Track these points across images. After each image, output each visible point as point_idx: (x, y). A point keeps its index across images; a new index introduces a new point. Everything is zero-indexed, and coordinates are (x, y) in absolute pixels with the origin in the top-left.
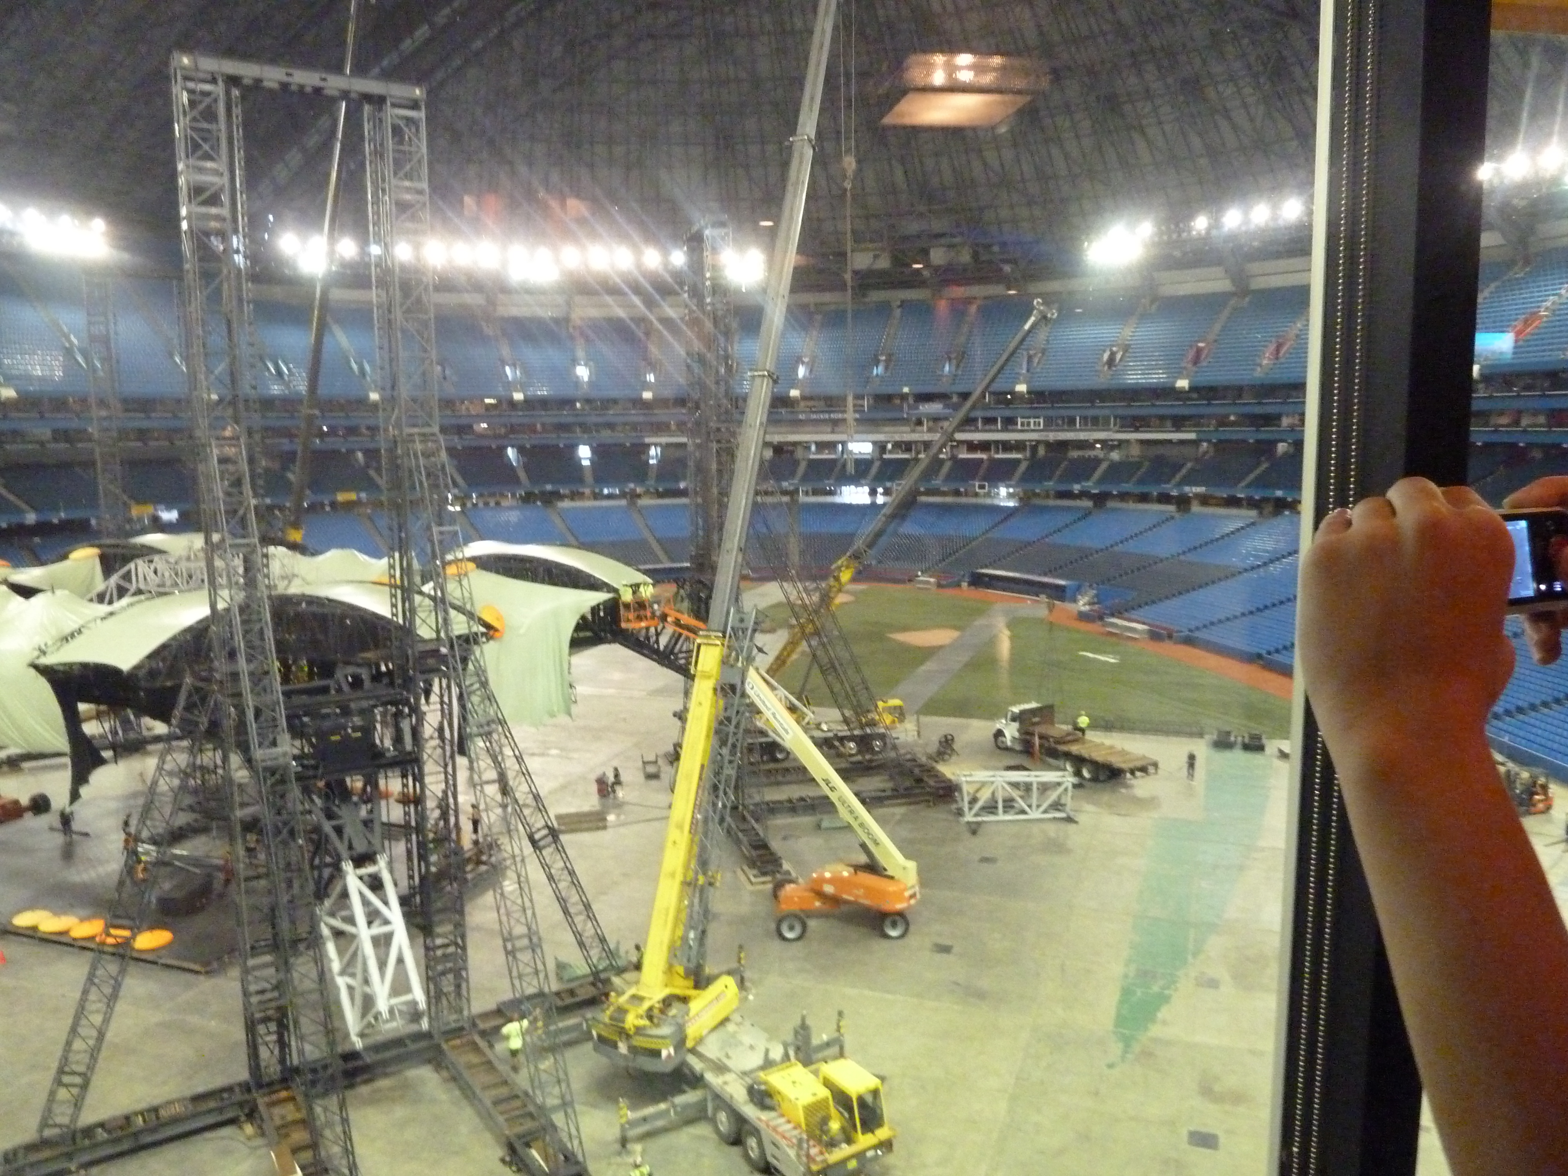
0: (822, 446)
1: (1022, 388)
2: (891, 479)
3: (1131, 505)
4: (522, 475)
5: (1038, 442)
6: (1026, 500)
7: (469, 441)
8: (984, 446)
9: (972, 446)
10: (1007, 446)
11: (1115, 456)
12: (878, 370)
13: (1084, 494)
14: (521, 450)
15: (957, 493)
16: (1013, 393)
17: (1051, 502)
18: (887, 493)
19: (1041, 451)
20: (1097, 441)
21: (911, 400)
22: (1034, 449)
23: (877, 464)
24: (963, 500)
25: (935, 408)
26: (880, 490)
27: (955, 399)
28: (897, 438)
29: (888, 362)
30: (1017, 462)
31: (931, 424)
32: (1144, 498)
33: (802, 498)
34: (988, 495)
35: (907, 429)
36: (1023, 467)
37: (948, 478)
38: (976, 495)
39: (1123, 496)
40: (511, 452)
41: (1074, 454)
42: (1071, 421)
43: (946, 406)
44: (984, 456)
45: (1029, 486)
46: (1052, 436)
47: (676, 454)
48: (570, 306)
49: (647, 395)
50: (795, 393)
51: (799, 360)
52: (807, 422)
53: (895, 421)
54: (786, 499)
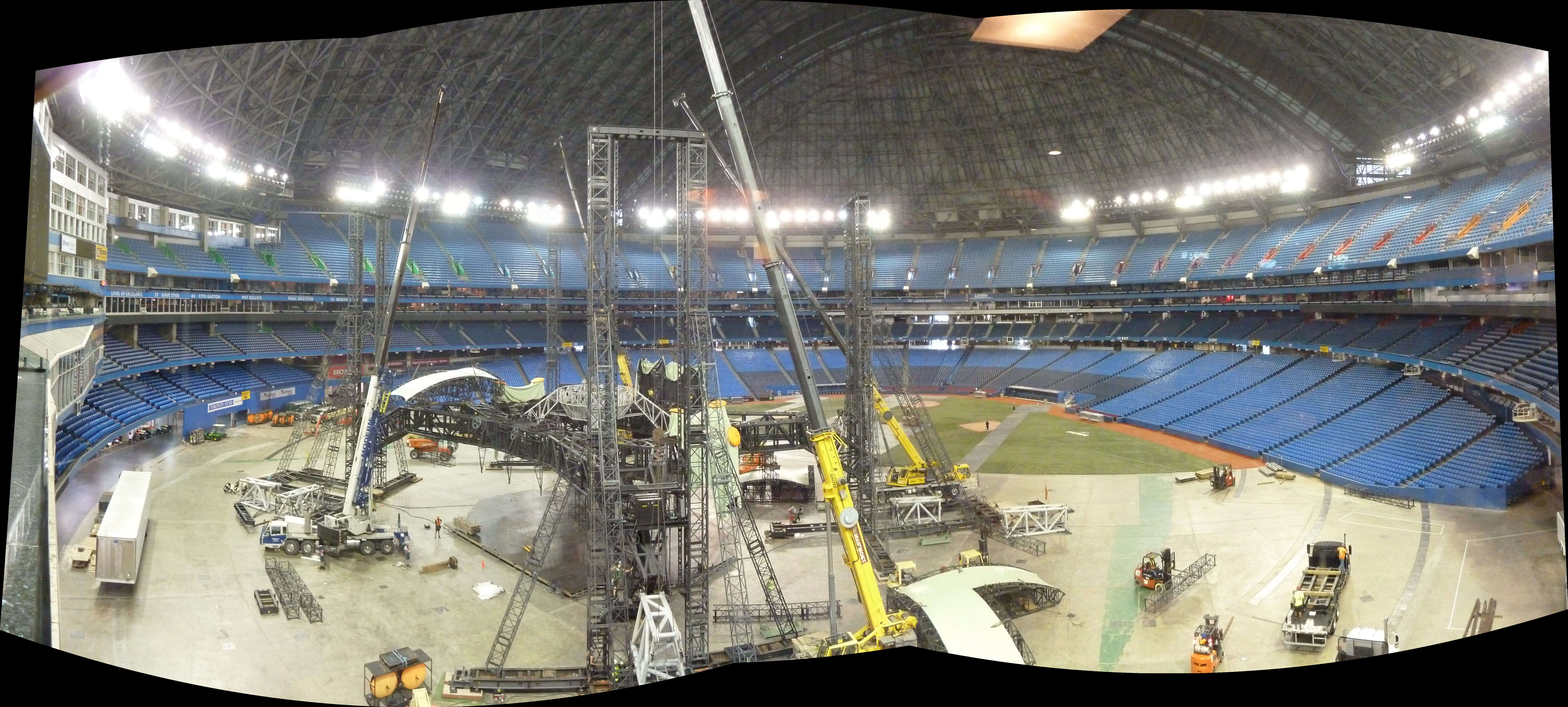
0: (921, 317)
1: (1030, 285)
2: (960, 336)
3: (1091, 348)
4: (756, 332)
5: (1040, 315)
6: (1034, 346)
7: (728, 313)
8: (1010, 317)
9: (1004, 317)
10: (1023, 317)
11: (1081, 321)
12: (952, 276)
13: (1065, 342)
14: (756, 319)
15: (996, 343)
16: (1025, 288)
17: (1047, 347)
18: (957, 343)
19: (1042, 319)
20: (1071, 314)
21: (970, 292)
22: (1038, 318)
23: (952, 328)
24: (1000, 347)
25: (983, 296)
26: (954, 342)
27: (994, 291)
28: (963, 313)
29: (957, 271)
30: (1029, 325)
31: (981, 305)
32: (1097, 344)
33: (910, 347)
34: (1014, 344)
35: (968, 308)
36: (1033, 327)
37: (991, 335)
38: (1007, 344)
39: (1086, 343)
40: (750, 320)
41: (1060, 321)
42: (1057, 303)
43: (989, 295)
44: (1011, 322)
45: (1036, 339)
46: (1047, 311)
47: (839, 321)
48: (784, 241)
49: (825, 289)
50: (906, 288)
51: (908, 270)
52: (912, 304)
53: (961, 303)
54: (900, 347)
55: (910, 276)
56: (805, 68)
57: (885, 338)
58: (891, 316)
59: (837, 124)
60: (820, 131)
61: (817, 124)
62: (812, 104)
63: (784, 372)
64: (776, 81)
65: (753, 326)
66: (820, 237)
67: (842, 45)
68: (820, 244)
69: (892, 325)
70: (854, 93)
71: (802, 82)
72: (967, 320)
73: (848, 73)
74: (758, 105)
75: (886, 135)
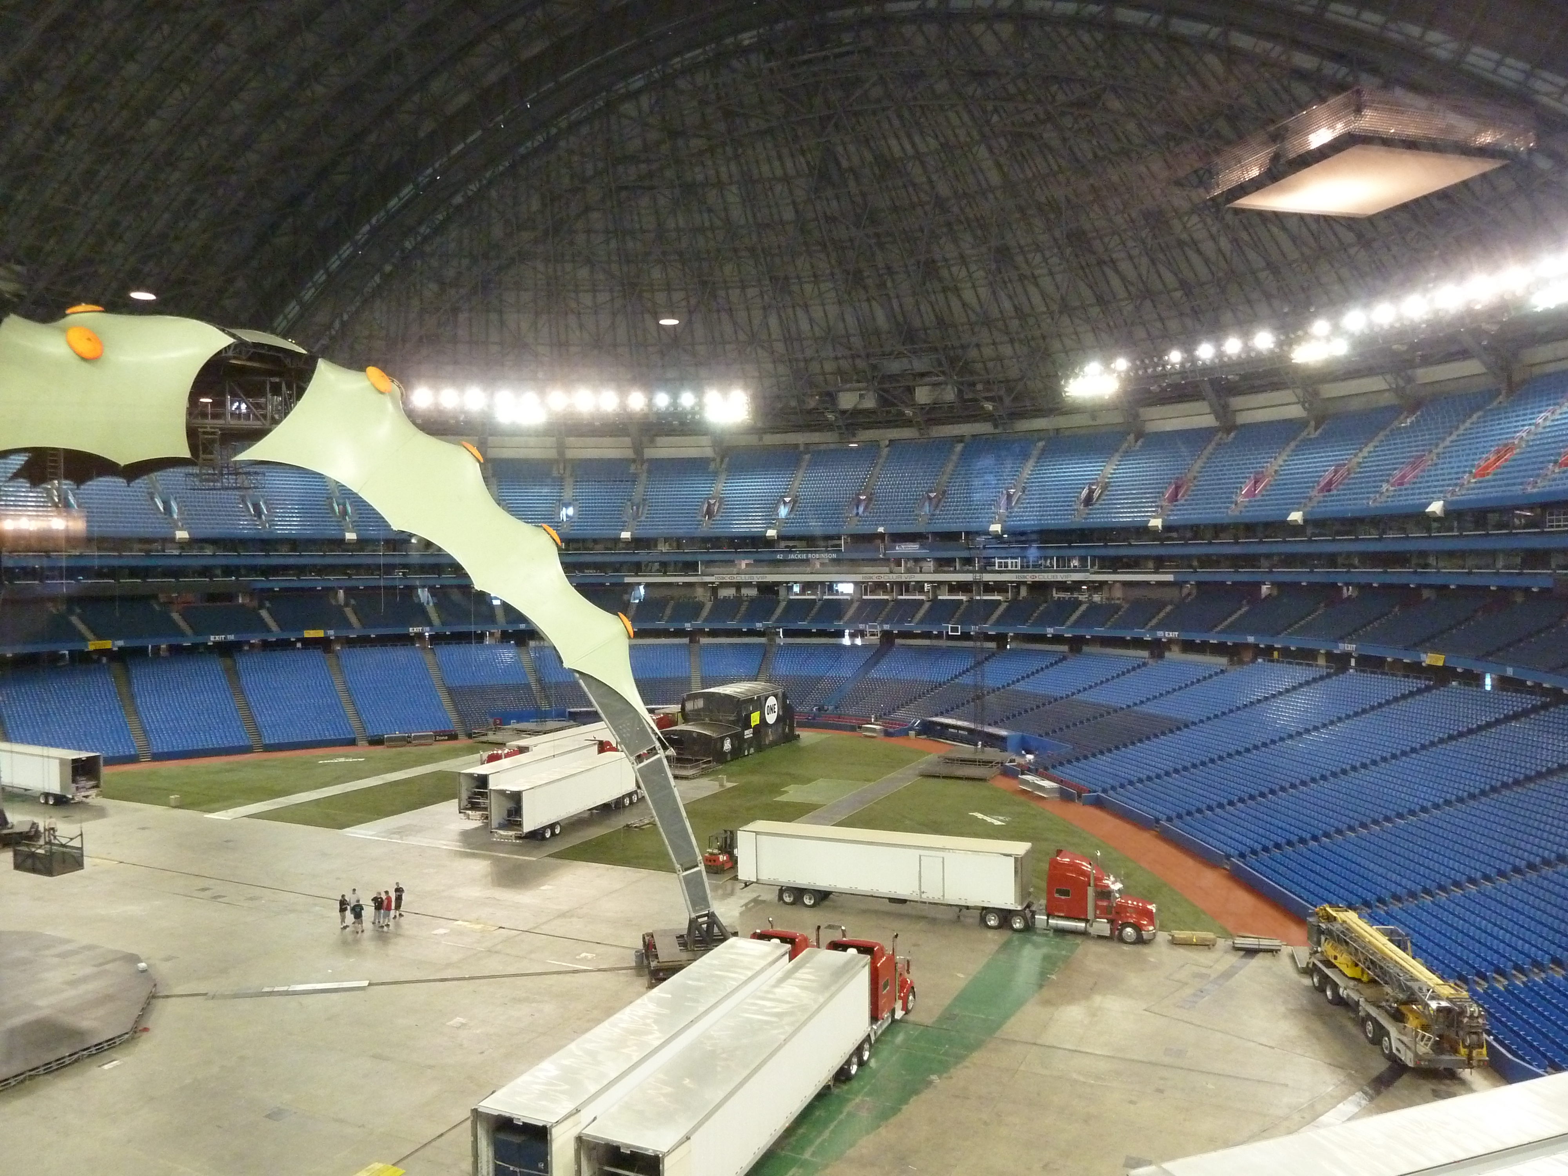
0: (805, 586)
1: (997, 527)
2: (865, 620)
3: (1103, 650)
5: (1019, 584)
8: (965, 587)
9: (952, 588)
11: (1098, 597)
12: (858, 510)
13: (1058, 638)
15: (931, 636)
17: (1028, 646)
19: (1024, 592)
20: (1076, 583)
21: (887, 540)
22: (1015, 590)
25: (912, 548)
27: (932, 538)
28: (877, 578)
29: (868, 501)
30: (998, 603)
32: (1117, 643)
35: (887, 569)
36: (1002, 609)
37: (924, 620)
39: (1097, 640)
42: (1056, 561)
43: (922, 546)
45: (1003, 629)
46: (1032, 578)
47: (658, 593)
48: (561, 448)
49: (626, 535)
50: (771, 533)
51: (780, 500)
52: (785, 562)
53: (874, 561)
54: (763, 640)
55: (783, 511)
56: (574, 127)
57: (732, 624)
58: (749, 584)
59: (643, 231)
60: (613, 244)
61: (607, 231)
62: (594, 194)
63: (534, 686)
64: (522, 150)
65: (496, 602)
66: (627, 440)
67: (637, 82)
68: (629, 454)
69: (752, 600)
70: (669, 173)
71: (571, 152)
72: (885, 592)
73: (653, 136)
74: (494, 193)
75: (735, 250)
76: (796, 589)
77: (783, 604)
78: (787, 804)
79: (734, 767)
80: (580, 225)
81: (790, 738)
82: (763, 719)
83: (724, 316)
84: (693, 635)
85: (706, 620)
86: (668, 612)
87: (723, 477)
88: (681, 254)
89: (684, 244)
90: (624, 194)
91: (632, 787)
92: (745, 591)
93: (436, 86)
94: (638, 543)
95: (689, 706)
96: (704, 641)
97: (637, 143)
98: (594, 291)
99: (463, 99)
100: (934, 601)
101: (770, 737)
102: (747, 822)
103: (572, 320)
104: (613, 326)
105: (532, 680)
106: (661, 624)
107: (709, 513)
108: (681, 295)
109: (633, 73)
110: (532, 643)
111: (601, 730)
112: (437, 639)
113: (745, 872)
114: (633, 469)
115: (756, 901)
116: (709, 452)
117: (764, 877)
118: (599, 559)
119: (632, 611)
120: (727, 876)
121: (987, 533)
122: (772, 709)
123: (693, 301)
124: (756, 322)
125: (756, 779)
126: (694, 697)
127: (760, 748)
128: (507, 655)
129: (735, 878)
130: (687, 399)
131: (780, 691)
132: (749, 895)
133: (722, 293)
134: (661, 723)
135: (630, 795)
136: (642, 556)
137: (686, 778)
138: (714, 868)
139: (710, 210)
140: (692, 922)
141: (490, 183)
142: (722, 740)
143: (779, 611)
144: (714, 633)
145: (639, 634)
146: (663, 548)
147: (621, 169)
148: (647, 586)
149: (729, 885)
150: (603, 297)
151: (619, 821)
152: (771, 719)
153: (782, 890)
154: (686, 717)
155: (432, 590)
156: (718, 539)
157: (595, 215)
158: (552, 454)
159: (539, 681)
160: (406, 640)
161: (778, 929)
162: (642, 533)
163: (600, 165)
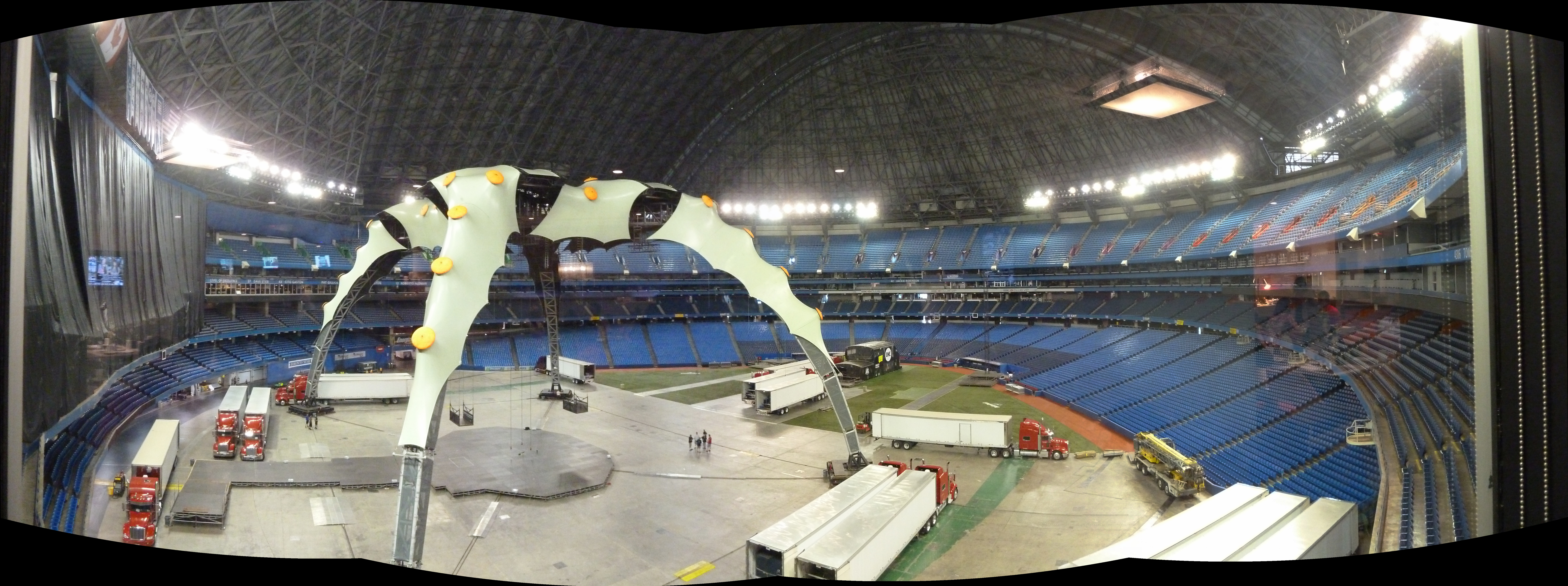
0: (905, 295)
1: (994, 267)
2: (937, 311)
5: (1005, 293)
9: (974, 296)
10: (991, 295)
11: (1040, 299)
12: (929, 259)
13: (1023, 319)
15: (964, 318)
17: (1007, 323)
19: (1007, 298)
20: (1031, 293)
21: (943, 273)
22: (1003, 297)
23: (928, 304)
24: (969, 322)
25: (955, 277)
27: (964, 272)
28: (939, 291)
29: (934, 255)
30: (995, 303)
31: (954, 284)
35: (944, 287)
36: (998, 304)
37: (960, 312)
38: (974, 319)
41: (1022, 299)
42: (1020, 283)
43: (960, 276)
44: (979, 300)
46: (1011, 291)
47: (834, 299)
48: (789, 230)
49: (819, 271)
50: (888, 270)
51: (892, 254)
52: (895, 284)
53: (937, 283)
54: (884, 321)
55: (894, 260)
56: (796, 83)
57: (869, 313)
58: (877, 294)
59: (828, 129)
60: (814, 136)
61: (811, 130)
62: (805, 113)
63: (776, 342)
64: (773, 95)
65: (759, 303)
66: (820, 227)
67: (825, 61)
68: (821, 233)
69: (879, 302)
70: (840, 102)
71: (795, 94)
72: (942, 298)
73: (832, 85)
74: (759, 115)
75: (871, 137)
76: (900, 297)
77: (894, 304)
78: (896, 400)
79: (871, 382)
80: (798, 127)
81: (898, 368)
82: (884, 359)
83: (866, 168)
84: (851, 319)
85: (857, 311)
86: (839, 307)
87: (865, 243)
88: (845, 139)
89: (847, 135)
90: (819, 112)
91: (822, 391)
92: (875, 298)
93: (735, 69)
94: (825, 275)
95: (849, 353)
96: (856, 321)
97: (825, 88)
98: (805, 157)
99: (746, 73)
100: (966, 302)
101: (888, 368)
102: (877, 409)
103: (795, 171)
104: (814, 173)
105: (775, 339)
106: (836, 313)
107: (859, 260)
108: (846, 158)
109: (823, 56)
110: (776, 322)
111: (808, 364)
112: (733, 319)
113: (876, 432)
114: (822, 240)
115: (881, 447)
116: (858, 232)
117: (885, 435)
118: (806, 282)
119: (822, 307)
120: (867, 435)
121: (990, 270)
122: (888, 354)
123: (851, 161)
124: (881, 170)
125: (881, 388)
126: (852, 348)
127: (883, 373)
128: (764, 327)
129: (871, 436)
130: (848, 207)
131: (892, 346)
132: (877, 444)
133: (864, 157)
134: (836, 361)
135: (821, 395)
136: (827, 281)
137: (847, 387)
138: (861, 431)
139: (859, 119)
140: (850, 457)
141: (758, 110)
142: (865, 369)
143: (892, 307)
144: (861, 318)
145: (825, 318)
146: (837, 277)
147: (817, 101)
148: (829, 295)
149: (868, 439)
150: (809, 160)
151: (816, 407)
152: (888, 359)
153: (894, 442)
154: (848, 358)
155: (731, 297)
156: (863, 273)
157: (805, 123)
158: (785, 233)
159: (779, 340)
160: (719, 319)
161: (892, 460)
162: (827, 270)
163: (808, 99)
